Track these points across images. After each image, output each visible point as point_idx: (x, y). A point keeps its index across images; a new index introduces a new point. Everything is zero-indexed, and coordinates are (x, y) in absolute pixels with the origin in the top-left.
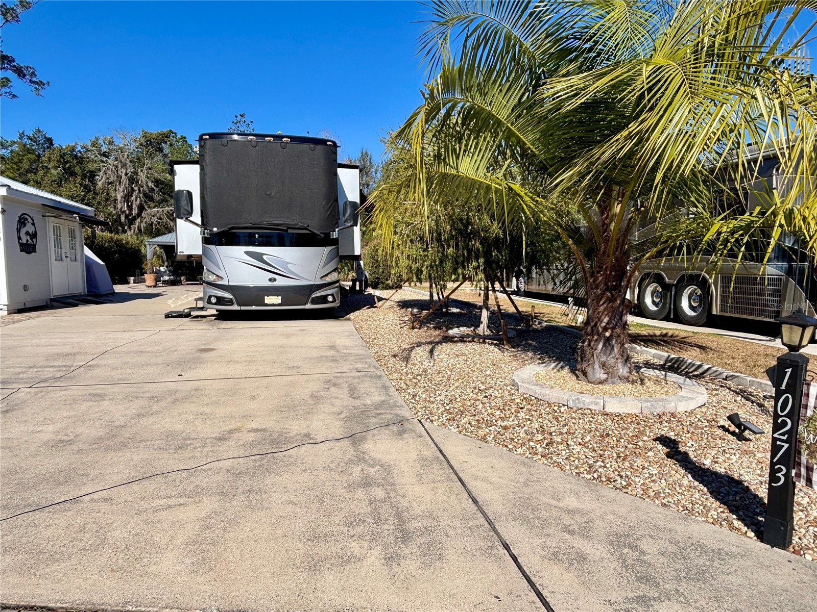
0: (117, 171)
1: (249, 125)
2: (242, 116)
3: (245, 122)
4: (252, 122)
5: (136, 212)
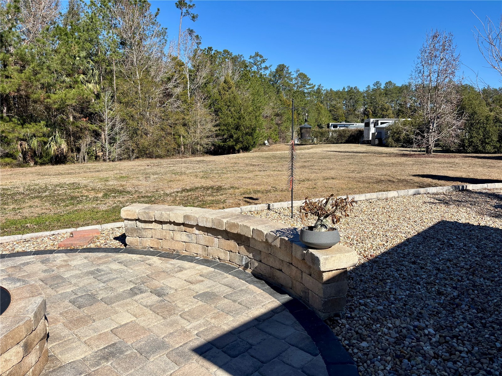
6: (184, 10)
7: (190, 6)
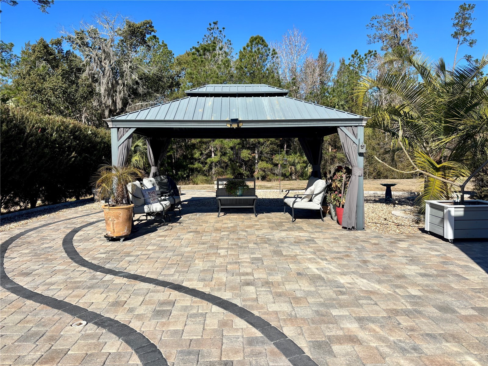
0: (101, 62)
1: (221, 31)
2: (215, 23)
3: (218, 28)
4: (224, 28)
5: (120, 107)
6: (461, 38)
7: (468, 34)
